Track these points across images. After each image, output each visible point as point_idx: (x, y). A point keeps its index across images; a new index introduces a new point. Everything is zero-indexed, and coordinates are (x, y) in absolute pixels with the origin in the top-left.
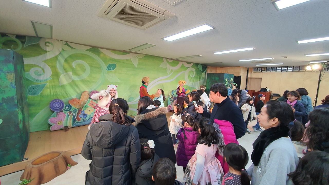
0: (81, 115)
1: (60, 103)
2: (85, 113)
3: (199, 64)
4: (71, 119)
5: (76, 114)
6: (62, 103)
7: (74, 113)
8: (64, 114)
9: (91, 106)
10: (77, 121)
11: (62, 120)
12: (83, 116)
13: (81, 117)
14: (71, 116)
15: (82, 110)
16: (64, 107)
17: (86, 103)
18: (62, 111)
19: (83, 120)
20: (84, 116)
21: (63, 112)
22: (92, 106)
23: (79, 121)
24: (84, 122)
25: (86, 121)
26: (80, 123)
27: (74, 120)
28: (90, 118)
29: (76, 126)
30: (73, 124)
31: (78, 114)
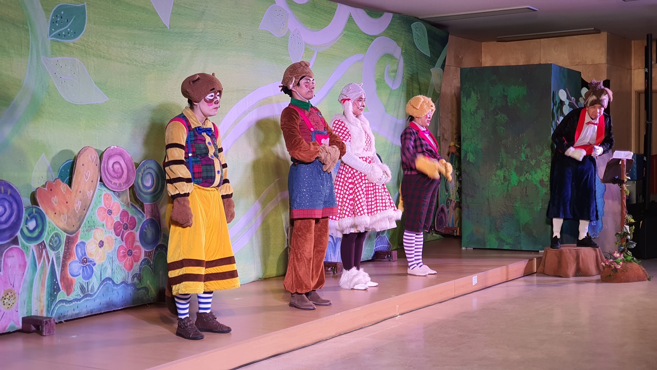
0: (74, 266)
1: (11, 199)
2: (88, 256)
3: (417, 19)
4: (43, 285)
5: (58, 258)
6: (16, 201)
7: (52, 254)
8: (22, 253)
9: (104, 222)
10: (62, 295)
11: (16, 285)
12: (81, 271)
13: (75, 273)
14: (43, 268)
15: (79, 241)
16: (23, 220)
17: (91, 208)
18: (15, 241)
19: (82, 289)
20: (83, 270)
21: (20, 246)
22: (109, 224)
23: (68, 294)
24: (83, 298)
25: (91, 296)
26: (71, 302)
27: (54, 290)
28: (104, 281)
29: (59, 318)
30: (49, 306)
31: (64, 257)
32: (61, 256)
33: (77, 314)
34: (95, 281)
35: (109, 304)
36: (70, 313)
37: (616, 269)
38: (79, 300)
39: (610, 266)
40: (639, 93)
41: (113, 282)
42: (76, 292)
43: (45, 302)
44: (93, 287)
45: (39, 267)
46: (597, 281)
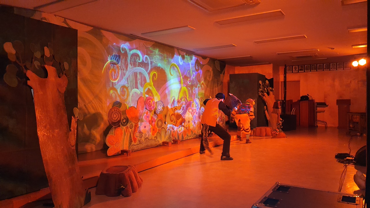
0: (137, 134)
1: (118, 113)
2: (141, 131)
3: (217, 60)
4: (127, 140)
6: (120, 113)
7: (130, 130)
8: (121, 130)
9: (146, 120)
10: (133, 143)
11: (119, 140)
13: (137, 136)
15: (138, 126)
18: (119, 126)
19: (139, 141)
20: (139, 135)
21: (121, 128)
22: (148, 121)
23: (135, 143)
24: (140, 144)
25: (142, 143)
26: (136, 145)
27: (131, 141)
28: (146, 138)
29: (132, 150)
30: (129, 147)
31: (134, 131)
32: (133, 131)
33: (137, 149)
34: (143, 139)
35: (147, 146)
36: (136, 149)
37: (277, 134)
38: (138, 145)
39: (275, 133)
40: (282, 82)
41: (149, 139)
42: (137, 142)
43: (128, 145)
44: (142, 140)
45: (126, 134)
46: (271, 138)
